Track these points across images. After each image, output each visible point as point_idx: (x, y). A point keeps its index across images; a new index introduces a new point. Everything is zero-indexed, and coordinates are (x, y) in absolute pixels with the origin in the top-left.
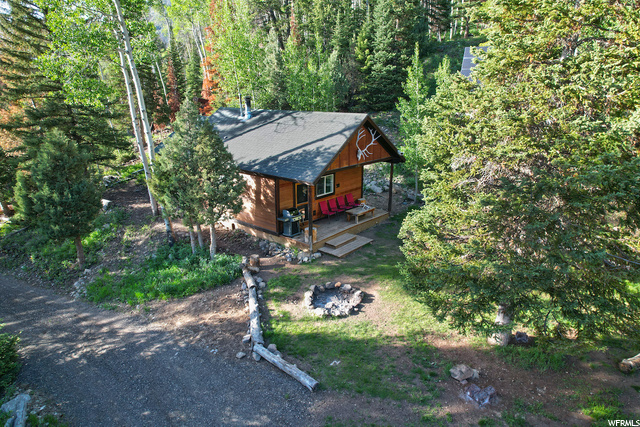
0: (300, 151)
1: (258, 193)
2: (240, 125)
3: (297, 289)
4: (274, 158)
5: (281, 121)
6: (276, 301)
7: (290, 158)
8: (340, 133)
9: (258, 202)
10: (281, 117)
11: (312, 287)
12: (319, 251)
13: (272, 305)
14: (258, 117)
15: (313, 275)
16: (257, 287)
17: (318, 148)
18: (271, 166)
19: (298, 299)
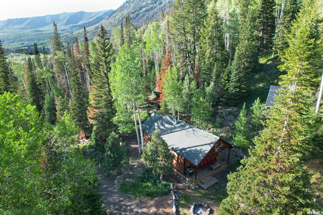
0: (194, 149)
1: (178, 159)
2: (173, 126)
3: (189, 203)
4: (184, 149)
5: (188, 130)
6: (182, 207)
7: (190, 150)
8: (209, 144)
9: (178, 161)
10: (188, 128)
11: (194, 204)
12: (198, 185)
13: (181, 209)
14: (180, 124)
15: (195, 196)
16: (176, 200)
17: (201, 149)
18: (183, 153)
19: (189, 208)
